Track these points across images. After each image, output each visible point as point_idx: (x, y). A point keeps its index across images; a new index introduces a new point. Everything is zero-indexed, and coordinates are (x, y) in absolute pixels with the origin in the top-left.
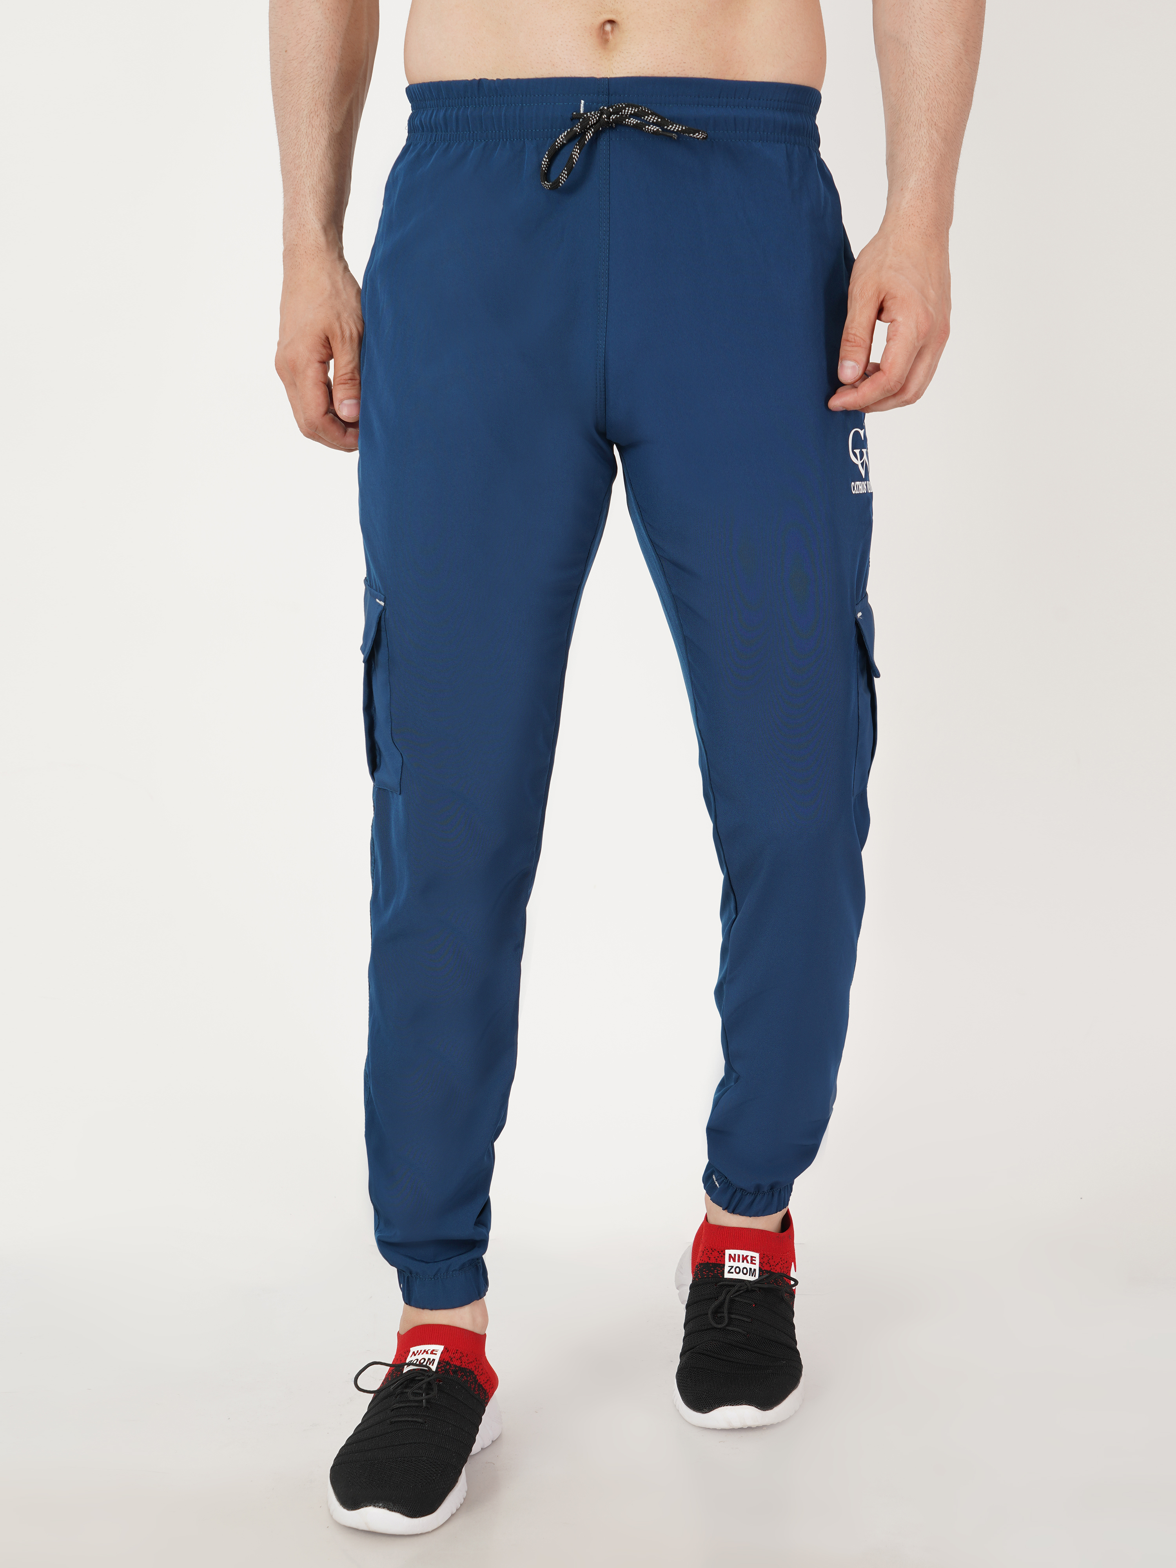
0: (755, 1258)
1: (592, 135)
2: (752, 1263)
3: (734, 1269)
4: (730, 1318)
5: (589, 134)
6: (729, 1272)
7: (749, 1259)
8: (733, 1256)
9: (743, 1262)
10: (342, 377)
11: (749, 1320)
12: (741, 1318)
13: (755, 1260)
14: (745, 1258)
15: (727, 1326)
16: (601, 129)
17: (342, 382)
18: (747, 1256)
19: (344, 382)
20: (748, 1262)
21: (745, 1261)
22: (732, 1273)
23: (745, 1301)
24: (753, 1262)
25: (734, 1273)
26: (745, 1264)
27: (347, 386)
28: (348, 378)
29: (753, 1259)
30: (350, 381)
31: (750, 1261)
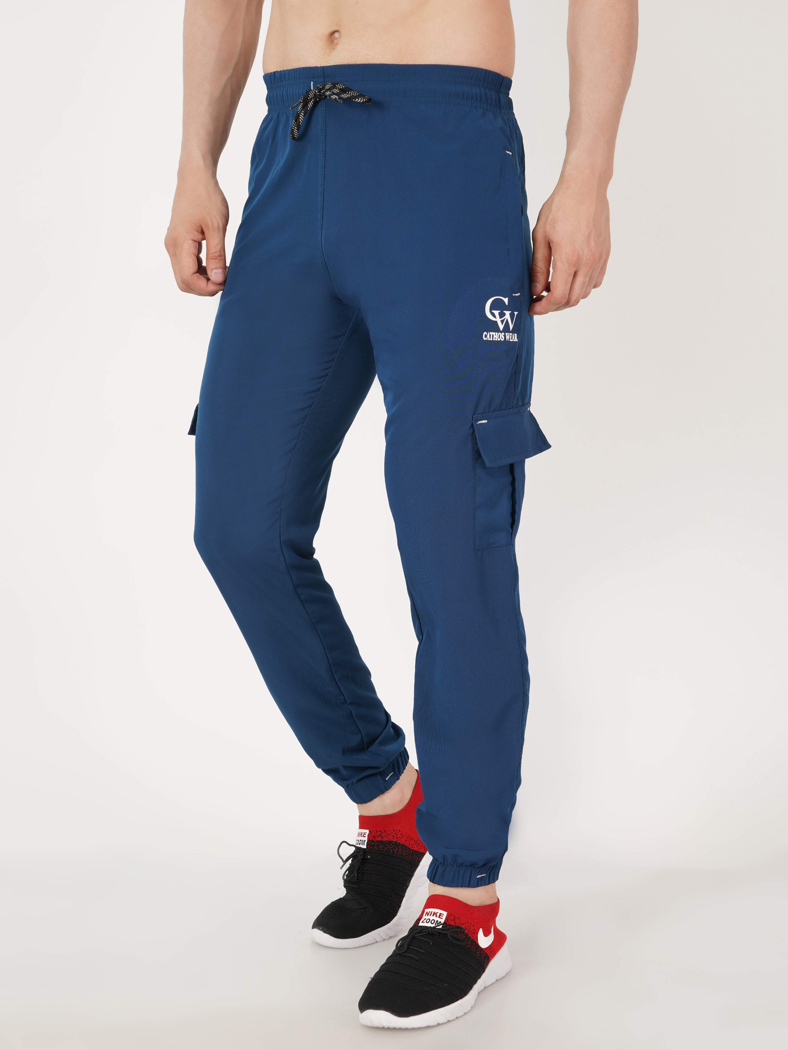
0: (443, 915)
1: (312, 104)
2: (439, 917)
3: (426, 920)
4: (408, 948)
5: (310, 104)
6: (422, 922)
7: (438, 915)
8: (428, 913)
9: (433, 916)
10: (214, 254)
11: (423, 951)
12: (418, 949)
13: (443, 916)
14: (435, 914)
15: (404, 952)
16: (318, 99)
17: (213, 257)
18: (437, 913)
19: (215, 258)
20: (436, 916)
21: (435, 915)
22: (424, 922)
23: (425, 940)
24: (441, 917)
25: (425, 922)
26: (434, 918)
27: (216, 261)
28: (217, 255)
29: (441, 915)
30: (219, 257)
31: (438, 916)
